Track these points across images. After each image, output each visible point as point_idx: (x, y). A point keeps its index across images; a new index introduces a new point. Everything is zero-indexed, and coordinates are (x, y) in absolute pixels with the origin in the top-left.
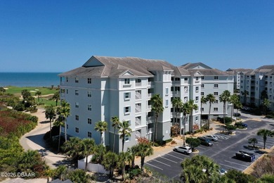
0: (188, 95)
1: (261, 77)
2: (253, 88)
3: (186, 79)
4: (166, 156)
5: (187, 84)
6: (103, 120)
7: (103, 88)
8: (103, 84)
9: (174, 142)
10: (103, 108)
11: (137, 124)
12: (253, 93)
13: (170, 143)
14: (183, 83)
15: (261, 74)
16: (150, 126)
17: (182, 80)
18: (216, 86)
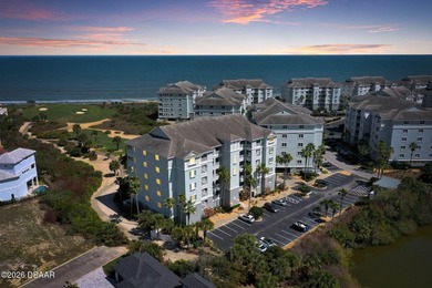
0: (260, 157)
1: (367, 115)
2: (358, 125)
3: (258, 142)
4: (230, 225)
5: (260, 147)
6: (171, 196)
7: (170, 168)
8: (170, 163)
9: (241, 208)
10: (170, 184)
11: (203, 196)
12: (357, 132)
13: (236, 210)
14: (255, 146)
15: (367, 111)
16: (217, 193)
17: (254, 144)
18: (301, 136)
